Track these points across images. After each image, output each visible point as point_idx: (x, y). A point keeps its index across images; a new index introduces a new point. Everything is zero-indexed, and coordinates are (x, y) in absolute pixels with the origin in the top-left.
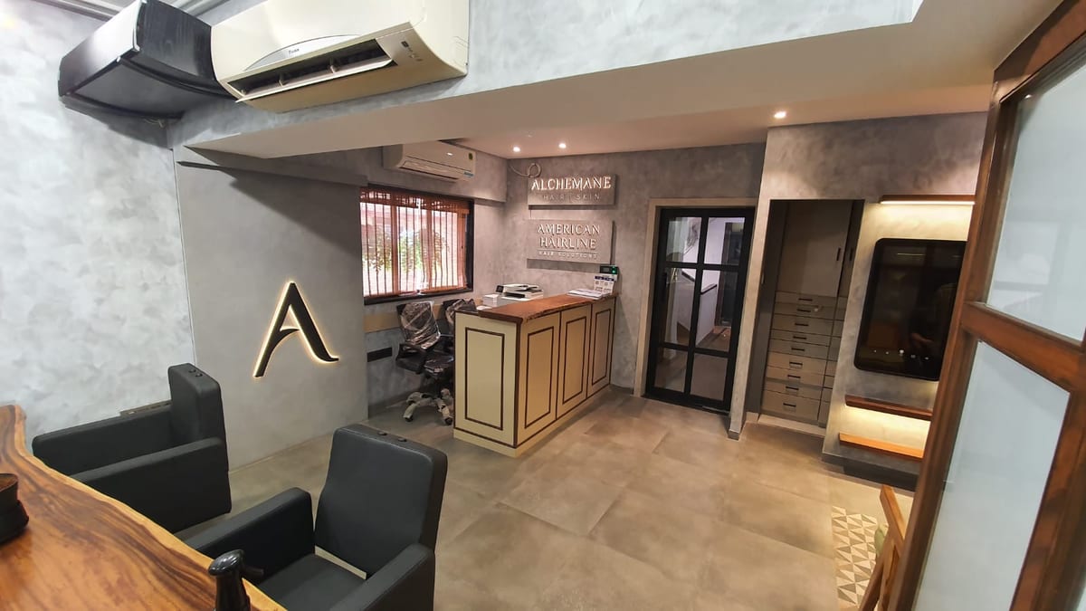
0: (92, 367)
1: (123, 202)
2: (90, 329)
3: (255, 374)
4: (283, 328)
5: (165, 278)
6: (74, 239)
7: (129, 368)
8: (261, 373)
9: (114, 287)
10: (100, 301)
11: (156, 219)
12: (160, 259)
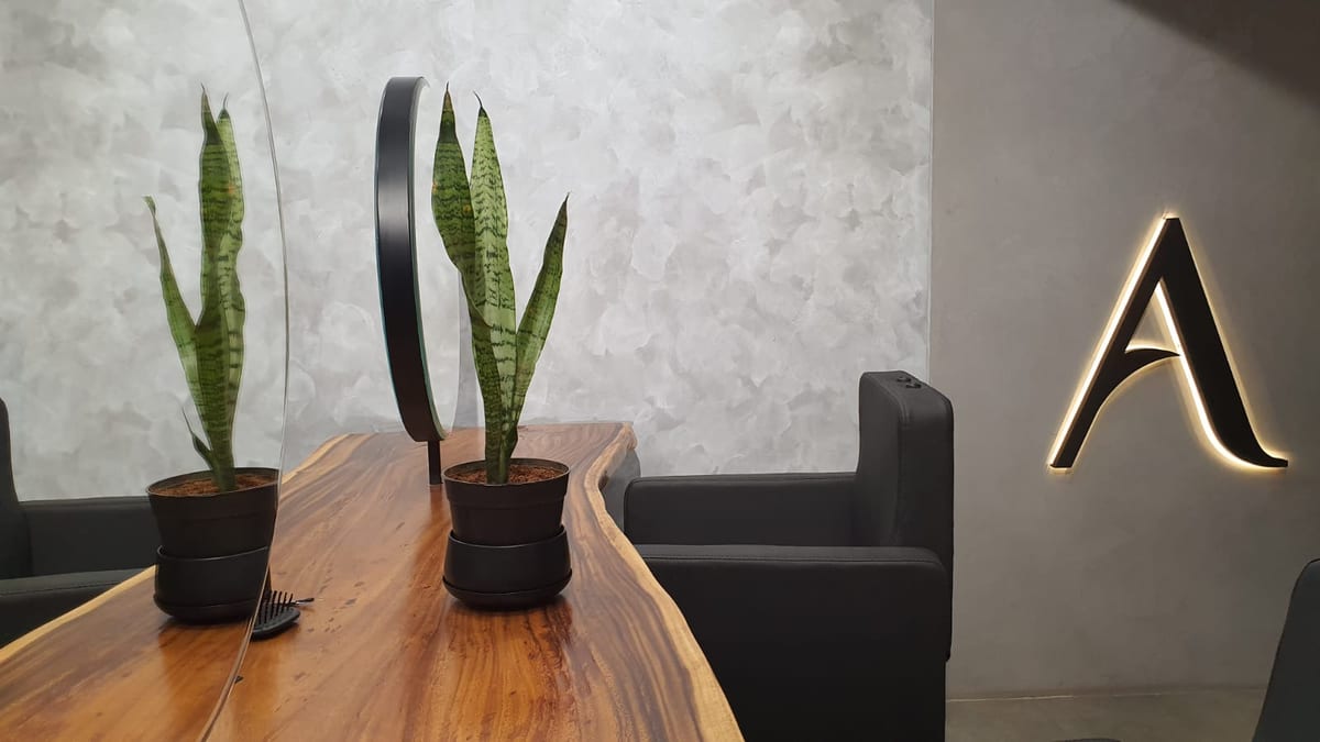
0: (748, 382)
1: (832, 29)
2: (752, 303)
3: (1052, 459)
4: (1133, 346)
5: (890, 200)
6: (748, 116)
7: (806, 398)
8: (1065, 458)
9: (801, 218)
10: (774, 247)
11: (887, 63)
12: (886, 157)
